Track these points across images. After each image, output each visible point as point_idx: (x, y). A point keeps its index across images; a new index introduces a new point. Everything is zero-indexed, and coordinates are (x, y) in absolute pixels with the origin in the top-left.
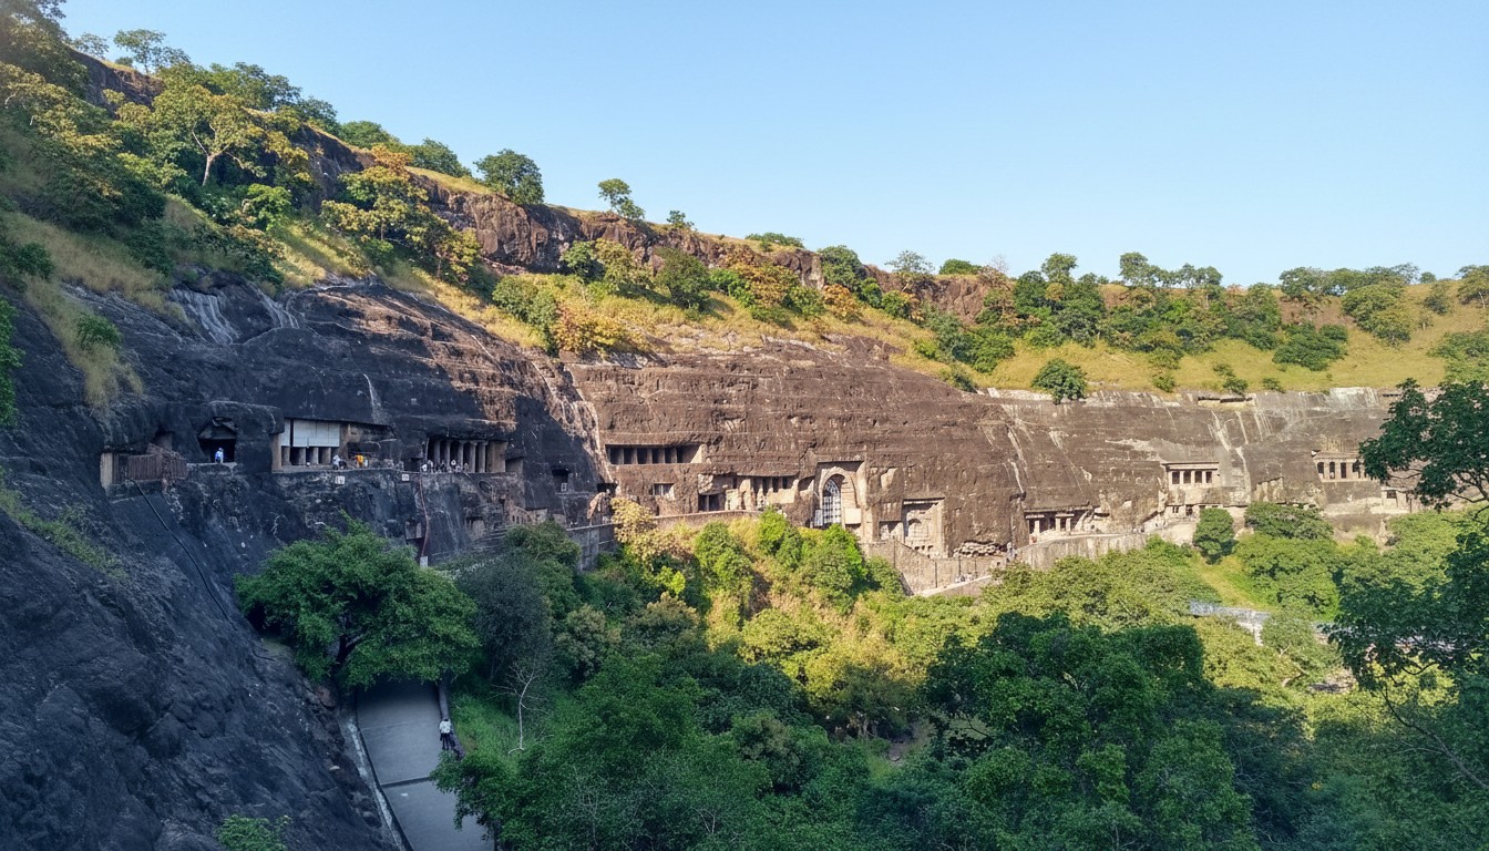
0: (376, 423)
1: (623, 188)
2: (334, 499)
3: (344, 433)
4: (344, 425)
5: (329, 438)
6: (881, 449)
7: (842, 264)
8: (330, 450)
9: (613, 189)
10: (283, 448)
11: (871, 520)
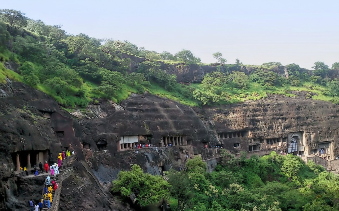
0: (148, 134)
1: (221, 55)
2: (135, 157)
3: (139, 138)
4: (139, 136)
5: (135, 140)
6: (310, 127)
7: (294, 69)
8: (135, 144)
9: (217, 55)
10: (121, 144)
11: (308, 150)
